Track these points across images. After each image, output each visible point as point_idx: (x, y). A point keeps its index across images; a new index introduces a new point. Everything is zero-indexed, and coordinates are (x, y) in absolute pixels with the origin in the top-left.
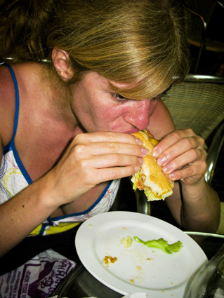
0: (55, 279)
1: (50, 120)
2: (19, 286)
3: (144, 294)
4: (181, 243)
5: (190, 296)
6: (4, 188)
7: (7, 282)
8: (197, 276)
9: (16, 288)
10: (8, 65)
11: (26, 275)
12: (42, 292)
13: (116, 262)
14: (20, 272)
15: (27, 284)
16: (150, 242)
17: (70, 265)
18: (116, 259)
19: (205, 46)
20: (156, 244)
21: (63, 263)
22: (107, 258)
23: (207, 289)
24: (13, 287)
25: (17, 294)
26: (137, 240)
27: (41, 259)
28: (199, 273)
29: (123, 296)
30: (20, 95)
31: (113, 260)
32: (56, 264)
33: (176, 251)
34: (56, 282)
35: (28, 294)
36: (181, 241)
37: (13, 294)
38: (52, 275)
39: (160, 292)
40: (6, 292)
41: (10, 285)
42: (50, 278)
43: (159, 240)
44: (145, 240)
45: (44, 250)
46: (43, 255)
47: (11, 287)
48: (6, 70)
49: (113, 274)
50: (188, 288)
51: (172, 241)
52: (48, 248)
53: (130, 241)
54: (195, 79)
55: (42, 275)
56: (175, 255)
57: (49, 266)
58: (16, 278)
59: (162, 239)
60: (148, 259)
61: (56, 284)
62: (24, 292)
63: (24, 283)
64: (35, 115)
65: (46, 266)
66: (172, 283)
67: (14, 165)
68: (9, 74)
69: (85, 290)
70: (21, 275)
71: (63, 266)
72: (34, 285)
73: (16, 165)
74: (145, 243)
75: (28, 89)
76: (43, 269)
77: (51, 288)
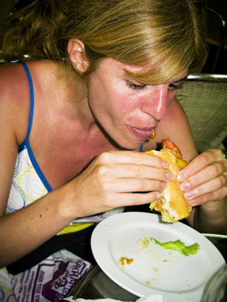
0: (69, 280)
1: (64, 119)
2: (33, 286)
3: (161, 296)
4: (198, 246)
5: (208, 299)
6: (18, 187)
7: (21, 283)
8: (215, 278)
9: (29, 288)
10: (23, 62)
11: (39, 275)
12: (56, 292)
13: (132, 264)
14: (34, 272)
15: (41, 284)
16: (167, 243)
17: (85, 265)
18: (132, 260)
19: (223, 45)
20: (173, 246)
21: (77, 264)
22: (123, 259)
23: (225, 292)
24: (27, 287)
25: (31, 294)
26: (154, 241)
27: (55, 259)
28: (217, 276)
29: (139, 298)
30: (35, 93)
31: (129, 261)
32: (70, 264)
33: (193, 254)
34: (70, 283)
35: (42, 294)
36: (199, 244)
37: (27, 294)
38: (67, 276)
39: (177, 295)
40: (20, 292)
41: (24, 285)
42: (64, 278)
43: (176, 242)
44: (162, 242)
45: (58, 250)
46: (57, 255)
47: (25, 286)
48: (21, 68)
49: (128, 275)
50: (205, 291)
51: (189, 242)
52: (62, 248)
53: (146, 243)
54: (214, 78)
55: (56, 275)
56: (192, 257)
57: (63, 266)
58: (30, 278)
59: (178, 241)
60: (165, 261)
61: (70, 285)
62: (37, 292)
63: (38, 283)
64: (50, 113)
65: (60, 266)
66: (189, 286)
67: (28, 164)
68: (24, 72)
69: (101, 291)
70: (35, 275)
71: (77, 266)
72: (48, 285)
73: (31, 164)
74: (162, 245)
75: (42, 87)
76: (57, 269)
77: (65, 289)
